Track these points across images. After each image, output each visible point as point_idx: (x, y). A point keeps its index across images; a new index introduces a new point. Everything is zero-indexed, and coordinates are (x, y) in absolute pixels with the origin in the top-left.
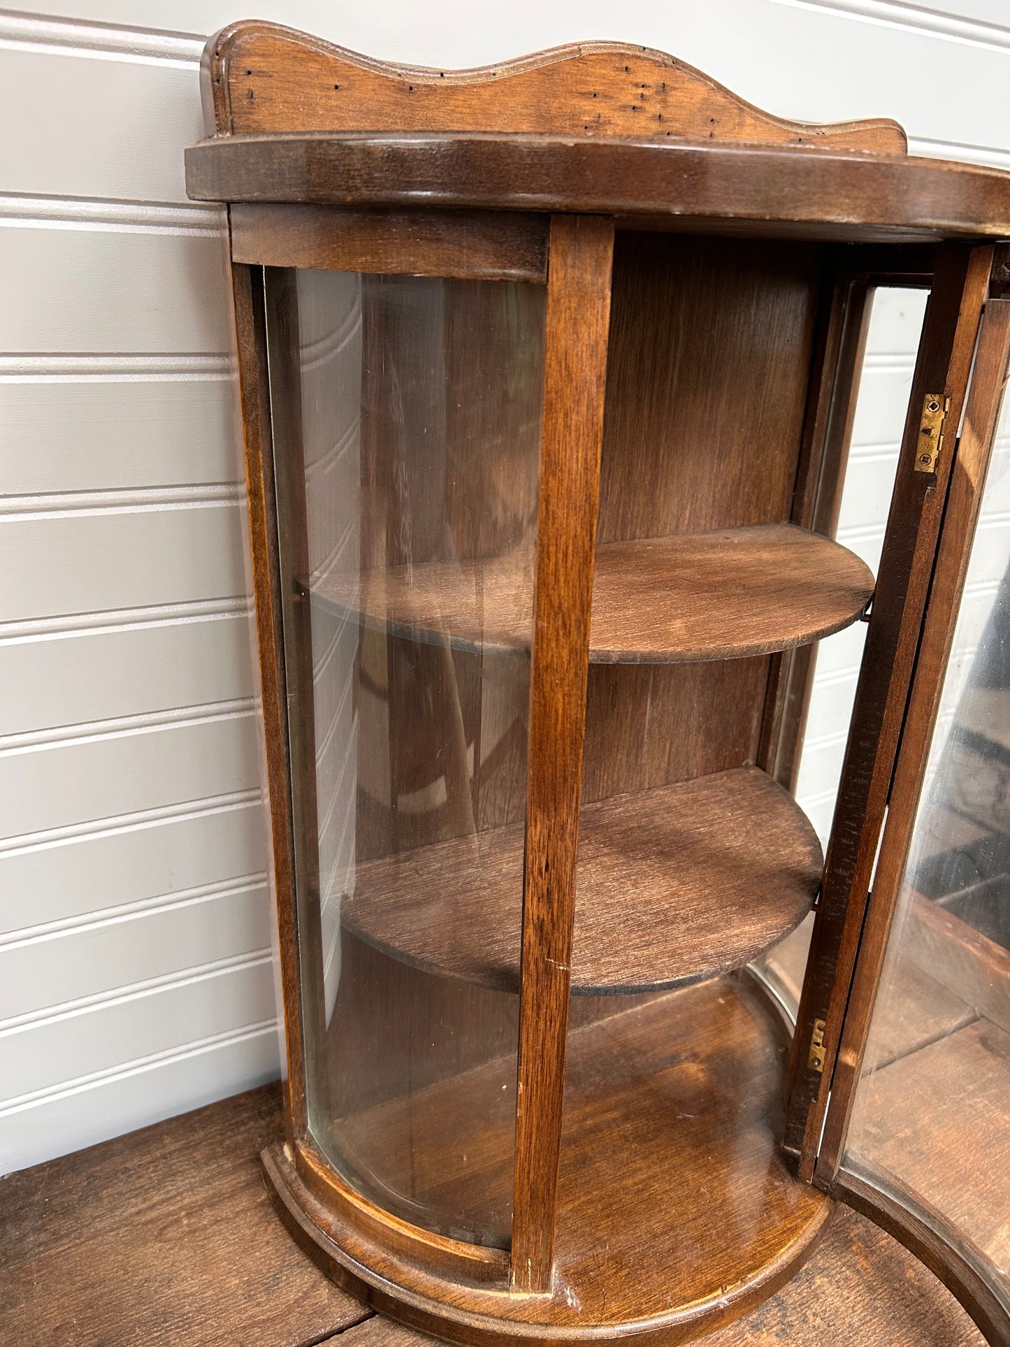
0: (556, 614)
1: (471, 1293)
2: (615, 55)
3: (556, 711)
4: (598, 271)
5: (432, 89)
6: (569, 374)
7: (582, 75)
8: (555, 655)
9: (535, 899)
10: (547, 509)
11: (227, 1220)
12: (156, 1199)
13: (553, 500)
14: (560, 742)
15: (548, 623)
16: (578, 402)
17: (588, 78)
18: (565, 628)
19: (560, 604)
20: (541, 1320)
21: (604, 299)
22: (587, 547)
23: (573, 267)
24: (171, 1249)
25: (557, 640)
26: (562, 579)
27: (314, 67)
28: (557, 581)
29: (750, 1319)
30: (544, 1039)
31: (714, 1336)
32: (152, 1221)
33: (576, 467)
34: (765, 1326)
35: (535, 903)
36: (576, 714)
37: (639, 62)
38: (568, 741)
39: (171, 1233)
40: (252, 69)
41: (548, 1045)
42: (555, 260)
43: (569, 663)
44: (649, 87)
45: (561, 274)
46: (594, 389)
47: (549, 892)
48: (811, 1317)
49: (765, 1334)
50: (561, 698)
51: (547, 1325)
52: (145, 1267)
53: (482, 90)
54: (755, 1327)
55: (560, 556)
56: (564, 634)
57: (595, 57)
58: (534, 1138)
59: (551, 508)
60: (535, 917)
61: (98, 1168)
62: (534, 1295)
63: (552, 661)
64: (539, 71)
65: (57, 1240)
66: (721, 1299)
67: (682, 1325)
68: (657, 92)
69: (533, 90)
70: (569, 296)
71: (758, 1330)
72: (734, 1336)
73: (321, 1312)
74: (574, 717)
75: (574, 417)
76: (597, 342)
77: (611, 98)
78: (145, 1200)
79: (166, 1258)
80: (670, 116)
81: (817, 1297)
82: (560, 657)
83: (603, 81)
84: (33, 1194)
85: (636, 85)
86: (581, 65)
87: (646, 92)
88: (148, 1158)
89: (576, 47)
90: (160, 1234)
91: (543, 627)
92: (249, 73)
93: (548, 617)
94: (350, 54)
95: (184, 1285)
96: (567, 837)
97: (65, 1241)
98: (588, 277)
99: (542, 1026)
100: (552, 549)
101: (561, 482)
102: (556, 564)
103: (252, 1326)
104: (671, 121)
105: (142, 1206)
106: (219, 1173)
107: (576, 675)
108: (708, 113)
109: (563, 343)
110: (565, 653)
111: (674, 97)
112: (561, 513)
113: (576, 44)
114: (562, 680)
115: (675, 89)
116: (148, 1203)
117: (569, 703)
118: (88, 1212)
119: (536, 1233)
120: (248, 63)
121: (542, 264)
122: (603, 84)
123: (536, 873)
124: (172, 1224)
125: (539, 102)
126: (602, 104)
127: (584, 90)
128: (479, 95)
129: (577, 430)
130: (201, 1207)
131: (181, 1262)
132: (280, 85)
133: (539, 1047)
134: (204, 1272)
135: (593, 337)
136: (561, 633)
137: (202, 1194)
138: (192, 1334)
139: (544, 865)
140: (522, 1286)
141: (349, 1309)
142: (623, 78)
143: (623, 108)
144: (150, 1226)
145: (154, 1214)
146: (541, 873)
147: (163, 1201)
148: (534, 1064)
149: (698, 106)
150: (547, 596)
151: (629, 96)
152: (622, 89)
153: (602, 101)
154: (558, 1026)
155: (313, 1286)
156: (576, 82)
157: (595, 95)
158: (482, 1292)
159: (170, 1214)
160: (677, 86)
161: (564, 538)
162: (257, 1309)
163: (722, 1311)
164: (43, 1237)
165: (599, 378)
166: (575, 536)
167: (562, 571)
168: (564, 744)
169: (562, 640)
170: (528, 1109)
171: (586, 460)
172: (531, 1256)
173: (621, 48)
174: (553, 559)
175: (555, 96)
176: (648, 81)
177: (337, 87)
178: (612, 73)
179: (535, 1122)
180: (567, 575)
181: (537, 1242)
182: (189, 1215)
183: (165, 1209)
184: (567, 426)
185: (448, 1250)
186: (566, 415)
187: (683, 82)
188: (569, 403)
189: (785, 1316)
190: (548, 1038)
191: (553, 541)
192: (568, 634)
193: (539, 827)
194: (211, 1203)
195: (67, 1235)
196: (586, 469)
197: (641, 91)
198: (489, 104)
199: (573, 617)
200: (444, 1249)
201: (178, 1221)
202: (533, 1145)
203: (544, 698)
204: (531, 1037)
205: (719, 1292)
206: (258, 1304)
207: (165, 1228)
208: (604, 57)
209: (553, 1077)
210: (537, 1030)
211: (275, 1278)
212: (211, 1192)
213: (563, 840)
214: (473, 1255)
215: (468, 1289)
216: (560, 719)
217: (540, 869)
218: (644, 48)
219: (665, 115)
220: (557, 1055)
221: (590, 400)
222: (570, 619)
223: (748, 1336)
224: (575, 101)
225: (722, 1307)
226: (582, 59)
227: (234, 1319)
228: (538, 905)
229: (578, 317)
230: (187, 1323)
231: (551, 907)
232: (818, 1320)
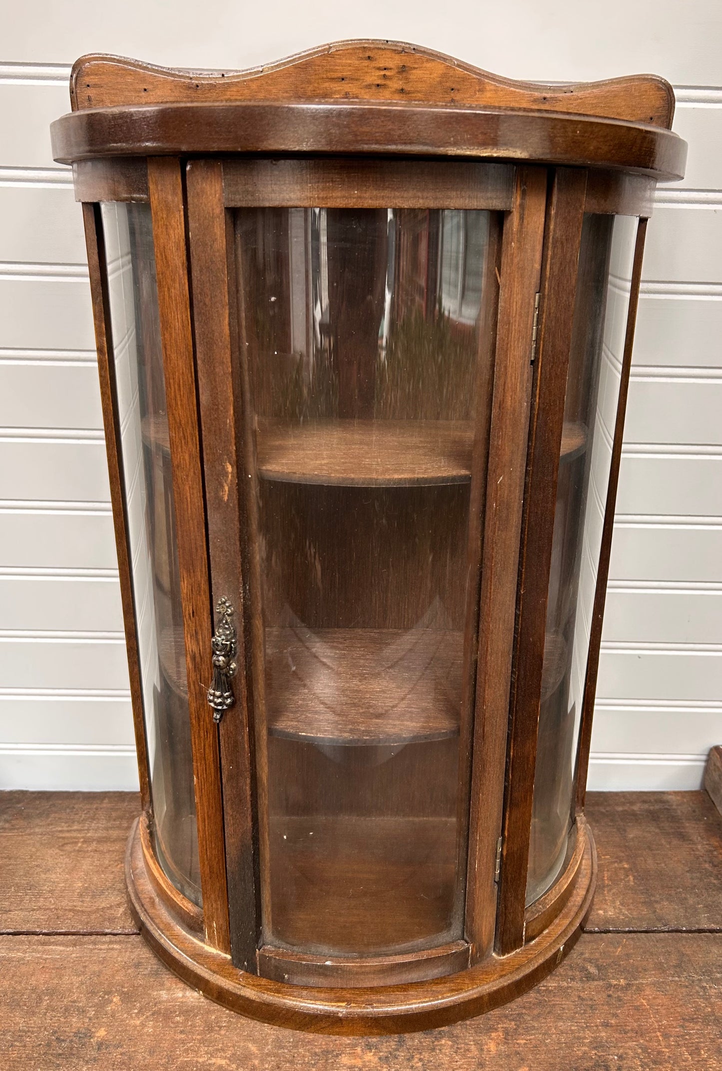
0: (179, 428)
1: (184, 935)
2: (357, 49)
3: (187, 498)
4: (174, 193)
5: (213, 87)
6: (167, 262)
7: (330, 66)
8: (182, 457)
9: (189, 636)
10: (166, 353)
11: (102, 852)
12: (75, 827)
13: (168, 347)
14: (191, 522)
15: (175, 434)
16: (174, 280)
17: (337, 67)
18: (185, 438)
19: (180, 421)
20: (213, 968)
21: (180, 211)
22: (190, 382)
23: (162, 190)
24: (62, 855)
25: (181, 447)
26: (179, 403)
27: (129, 79)
28: (177, 404)
29: (370, 1040)
30: (204, 746)
31: (334, 1038)
32: (64, 838)
33: (178, 325)
34: (376, 1048)
35: (189, 639)
36: (198, 503)
37: (380, 52)
38: (195, 521)
39: (68, 848)
40: (90, 84)
41: (207, 750)
42: (152, 186)
43: (190, 465)
44: (391, 69)
45: (156, 197)
46: (181, 272)
47: (196, 633)
48: (416, 1060)
49: (372, 1054)
50: (188, 489)
51: (214, 972)
52: (42, 859)
53: (250, 83)
54: (369, 1047)
55: (176, 386)
56: (185, 443)
57: (341, 52)
58: (206, 823)
59: (168, 353)
60: (190, 650)
61: (60, 802)
62: (220, 952)
63: (180, 462)
64: (295, 67)
65: (11, 829)
66: (341, 1009)
67: (305, 1014)
68: (399, 73)
69: (291, 79)
70: (162, 210)
71: (370, 1049)
72: (349, 1044)
73: (112, 920)
74: (197, 504)
75: (173, 290)
76: (180, 241)
77: (357, 80)
78: (69, 826)
79: (56, 859)
80: (412, 89)
81: (433, 1050)
82: (184, 459)
83: (349, 68)
84: (18, 802)
85: (379, 69)
86: (329, 58)
87: (387, 73)
88: (88, 806)
89: (327, 47)
90: (63, 845)
91: (173, 437)
92: (88, 86)
93: (175, 429)
94: (156, 68)
95: (54, 876)
96: (202, 594)
97: (16, 831)
98: (170, 197)
99: (202, 735)
100: (171, 381)
101: (171, 334)
102: (175, 391)
103: (70, 910)
104: (413, 93)
105: (65, 829)
106: (118, 827)
107: (194, 473)
108: (448, 84)
109: (162, 241)
110: (187, 457)
111: (415, 74)
112: (173, 356)
113: (328, 44)
114: (187, 476)
115: (415, 68)
116: (70, 828)
117: (193, 494)
118: (38, 821)
119: (216, 901)
120: (86, 80)
121: (146, 190)
122: (350, 71)
123: (187, 617)
124: (72, 843)
125: (297, 87)
126: (350, 85)
127: (333, 76)
128: (248, 87)
129: (176, 300)
130: (94, 840)
131: (61, 863)
132: (108, 91)
133: (202, 751)
134: (69, 873)
135: (177, 237)
136: (183, 442)
137: (101, 834)
138: (39, 901)
139: (191, 612)
140: (212, 943)
141: (130, 926)
142: (366, 64)
143: (369, 86)
144: (61, 840)
145: (67, 835)
146: (190, 617)
147: (77, 830)
148: (201, 764)
149: (438, 79)
150: (173, 414)
151: (373, 77)
152: (367, 73)
153: (348, 83)
154: (211, 737)
155: (118, 905)
156: (326, 71)
157: (343, 79)
158: (191, 937)
159: (74, 838)
160: (416, 66)
161: (177, 374)
162: (80, 903)
163: (340, 1019)
164: (7, 825)
165: (183, 264)
166: (183, 373)
167: (178, 396)
168: (193, 524)
169: (184, 447)
170: (200, 798)
171: (182, 320)
172: (215, 919)
173: (365, 43)
174: (173, 389)
175: (309, 82)
176: (389, 64)
177: (145, 90)
178: (357, 62)
179: (206, 811)
180: (181, 400)
181: (217, 909)
182: (84, 842)
183: (75, 834)
184: (170, 297)
185: (175, 899)
186: (169, 289)
187: (423, 62)
188: (169, 281)
189: (397, 1050)
190: (207, 746)
191: (171, 376)
192: (187, 443)
193: (185, 582)
194: (100, 841)
195: (18, 829)
196: (183, 326)
197: (382, 73)
198: (256, 92)
199: (188, 432)
200: (173, 897)
201: (76, 843)
202: (206, 828)
203: (179, 488)
204: (197, 741)
205: (344, 1004)
206: (82, 901)
207: (67, 844)
208: (348, 51)
209: (213, 778)
210: (199, 736)
211: (102, 892)
212: (104, 835)
213: (200, 595)
214: (187, 908)
215: (184, 933)
216: (189, 505)
217: (189, 614)
218: (387, 41)
219: (408, 88)
220: (213, 760)
221: (180, 279)
222: (187, 432)
223: (359, 1049)
224: (327, 85)
225: (340, 1015)
226: (332, 56)
227: (65, 903)
228: (191, 642)
229: (168, 224)
230: (40, 894)
231: (198, 644)
232: (420, 1064)
